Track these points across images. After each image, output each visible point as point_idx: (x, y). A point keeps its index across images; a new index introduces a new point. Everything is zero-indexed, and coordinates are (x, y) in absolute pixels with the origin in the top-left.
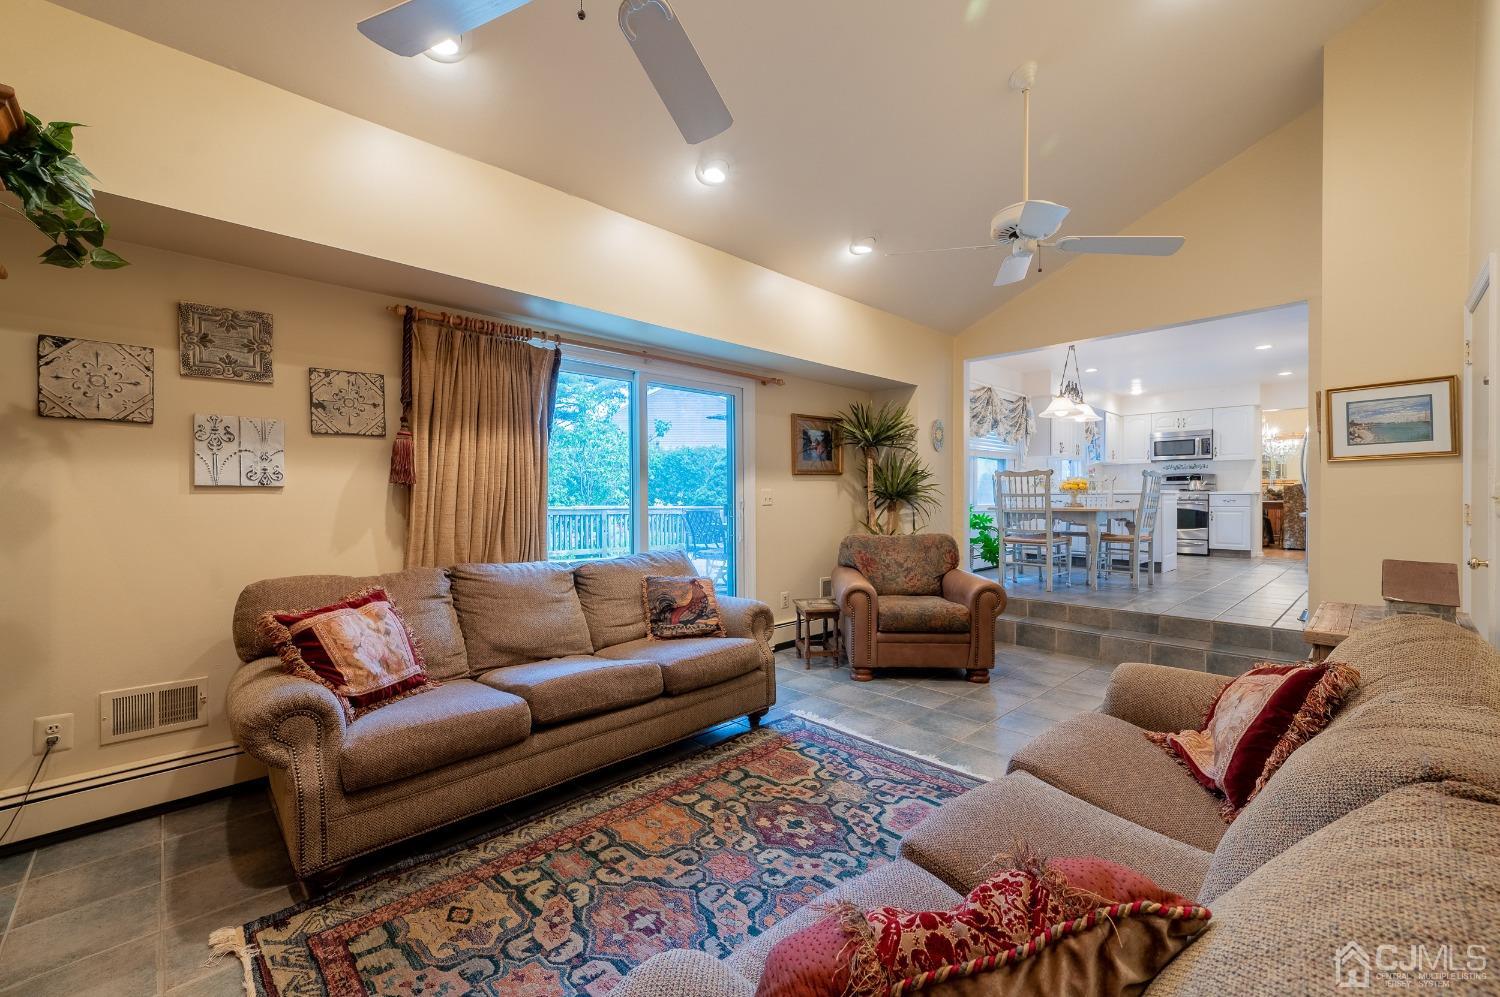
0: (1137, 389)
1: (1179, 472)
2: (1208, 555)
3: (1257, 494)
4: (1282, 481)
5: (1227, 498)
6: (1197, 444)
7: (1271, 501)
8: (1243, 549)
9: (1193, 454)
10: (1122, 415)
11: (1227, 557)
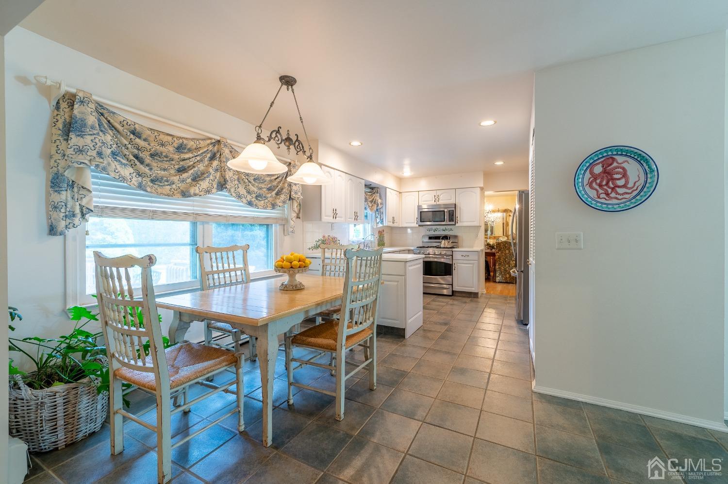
0: (407, 172)
1: (437, 233)
2: (453, 295)
3: (482, 250)
4: (495, 238)
5: (464, 254)
6: (446, 213)
7: (489, 251)
8: (473, 289)
9: (444, 221)
10: (401, 192)
11: (464, 297)
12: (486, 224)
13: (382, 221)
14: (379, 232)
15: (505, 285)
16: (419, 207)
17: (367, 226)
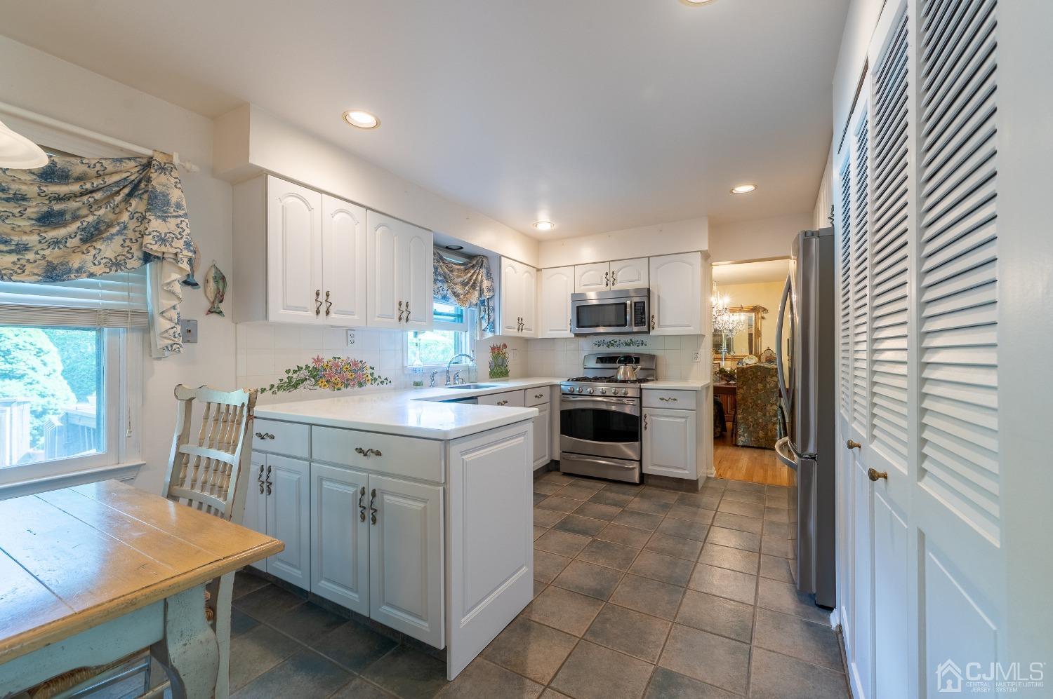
0: (544, 224)
1: (614, 350)
2: (640, 484)
3: (707, 387)
4: (734, 358)
5: (666, 395)
6: (628, 310)
7: (722, 384)
8: (687, 472)
9: (625, 325)
10: (540, 268)
11: (666, 488)
12: (717, 334)
13: (492, 325)
14: (493, 349)
15: (756, 453)
16: (575, 297)
17: (463, 336)
